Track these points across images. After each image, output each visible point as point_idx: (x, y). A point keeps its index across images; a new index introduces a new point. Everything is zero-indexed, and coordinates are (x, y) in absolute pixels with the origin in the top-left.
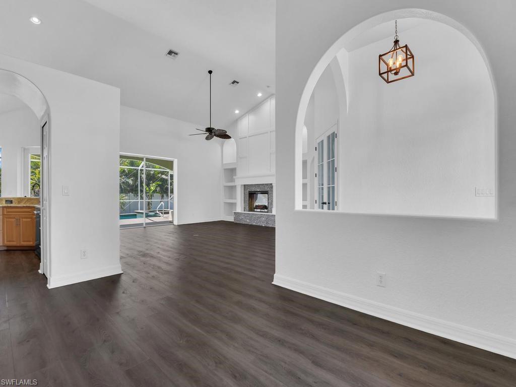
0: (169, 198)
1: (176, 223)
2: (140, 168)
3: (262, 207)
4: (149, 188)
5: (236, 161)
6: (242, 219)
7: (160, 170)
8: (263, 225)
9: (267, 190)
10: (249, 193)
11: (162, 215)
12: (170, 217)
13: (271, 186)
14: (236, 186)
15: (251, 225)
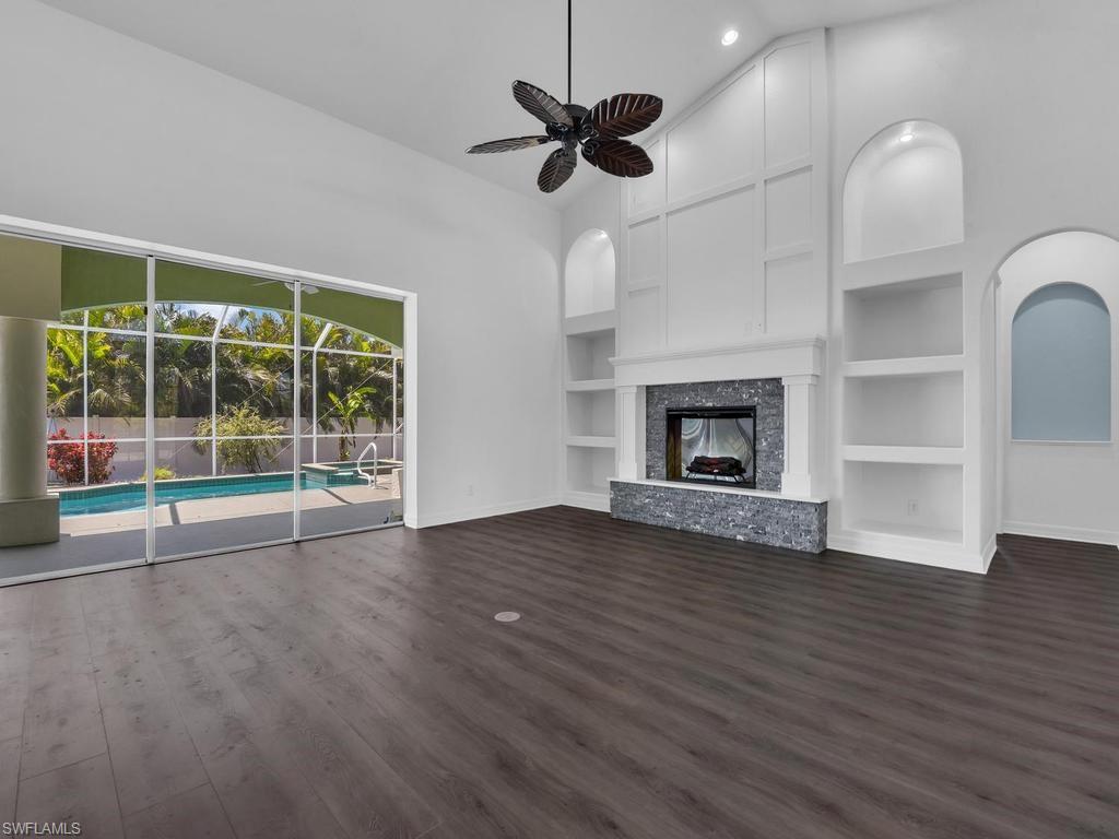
0: (395, 430)
1: (412, 520)
2: (316, 348)
3: (726, 466)
4: (345, 403)
5: (613, 307)
6: (643, 508)
7: (372, 355)
8: (739, 537)
9: (750, 403)
10: (668, 415)
11: (373, 478)
12: (396, 486)
13: (774, 388)
14: (611, 393)
15: (682, 531)
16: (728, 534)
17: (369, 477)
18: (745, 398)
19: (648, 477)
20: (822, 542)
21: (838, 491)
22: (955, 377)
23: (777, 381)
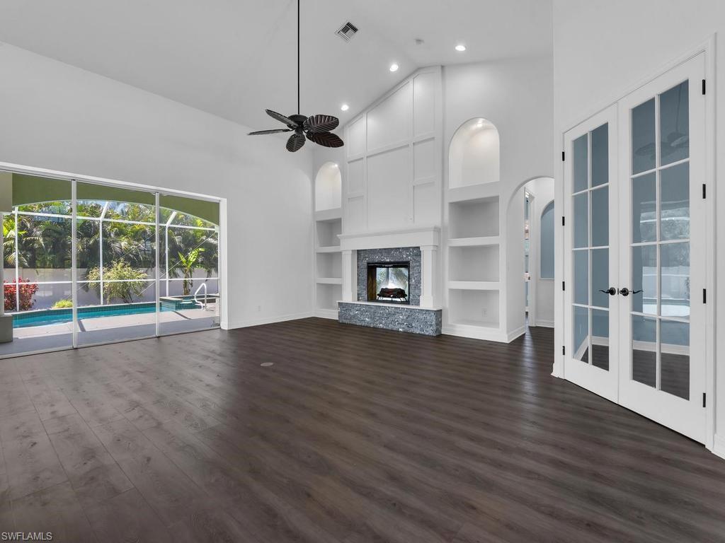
1: (225, 326)
2: (168, 225)
3: (396, 293)
4: (187, 259)
5: (340, 206)
6: (354, 316)
7: (204, 229)
8: (401, 330)
9: (407, 260)
10: (368, 266)
11: (204, 305)
12: (217, 309)
13: (417, 251)
14: (340, 253)
15: (374, 328)
16: (395, 328)
17: (202, 304)
18: (405, 257)
19: (358, 300)
20: (438, 330)
21: (446, 304)
22: (496, 247)
23: (419, 248)
